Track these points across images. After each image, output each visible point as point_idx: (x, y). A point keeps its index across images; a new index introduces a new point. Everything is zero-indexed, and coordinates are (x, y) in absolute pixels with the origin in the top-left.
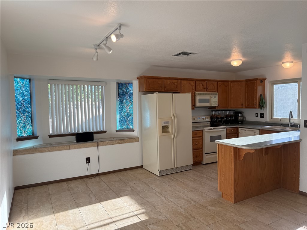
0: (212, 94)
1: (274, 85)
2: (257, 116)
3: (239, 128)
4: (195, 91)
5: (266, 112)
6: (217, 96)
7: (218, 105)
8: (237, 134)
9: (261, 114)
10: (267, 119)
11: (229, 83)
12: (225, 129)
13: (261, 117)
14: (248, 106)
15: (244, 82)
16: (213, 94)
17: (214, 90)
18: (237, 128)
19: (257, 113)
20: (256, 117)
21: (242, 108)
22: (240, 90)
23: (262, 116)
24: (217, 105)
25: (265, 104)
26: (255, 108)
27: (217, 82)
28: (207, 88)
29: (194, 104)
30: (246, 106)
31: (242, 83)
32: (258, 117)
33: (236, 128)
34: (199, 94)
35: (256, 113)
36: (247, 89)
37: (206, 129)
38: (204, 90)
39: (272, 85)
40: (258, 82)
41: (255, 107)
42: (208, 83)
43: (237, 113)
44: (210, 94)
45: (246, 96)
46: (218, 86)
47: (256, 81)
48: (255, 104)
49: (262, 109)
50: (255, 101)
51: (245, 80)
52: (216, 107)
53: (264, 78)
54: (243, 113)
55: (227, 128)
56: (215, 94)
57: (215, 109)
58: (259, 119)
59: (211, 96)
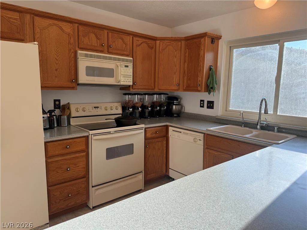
0: (119, 60)
1: (235, 50)
2: (202, 105)
3: (170, 128)
4: (77, 49)
5: (218, 97)
6: (131, 65)
7: (133, 83)
8: (165, 138)
9: (208, 102)
10: (218, 111)
11: (158, 42)
12: (143, 131)
13: (208, 107)
14: (187, 87)
15: (183, 42)
16: (123, 60)
17: (125, 53)
18: (167, 127)
19: (203, 101)
20: (201, 107)
21: (177, 90)
22: (176, 57)
23: (211, 105)
24: (131, 84)
25: (216, 84)
26: (199, 91)
27: (131, 37)
28: (109, 47)
29: (73, 77)
30: (185, 87)
31: (180, 43)
32: (203, 107)
33: (165, 127)
34: (86, 56)
35: (201, 101)
36: (187, 55)
37: (95, 135)
38: (101, 49)
39: (231, 49)
40: (208, 41)
41: (199, 88)
42: (110, 34)
43: (172, 99)
44: (115, 59)
45: (186, 68)
46: (135, 45)
47: (202, 40)
48: (200, 83)
49: (212, 93)
50: (200, 79)
51: (185, 37)
52: (130, 86)
53: (219, 34)
54: (181, 99)
55: (145, 128)
56: (127, 61)
57: (129, 90)
58: (206, 111)
59: (118, 63)
